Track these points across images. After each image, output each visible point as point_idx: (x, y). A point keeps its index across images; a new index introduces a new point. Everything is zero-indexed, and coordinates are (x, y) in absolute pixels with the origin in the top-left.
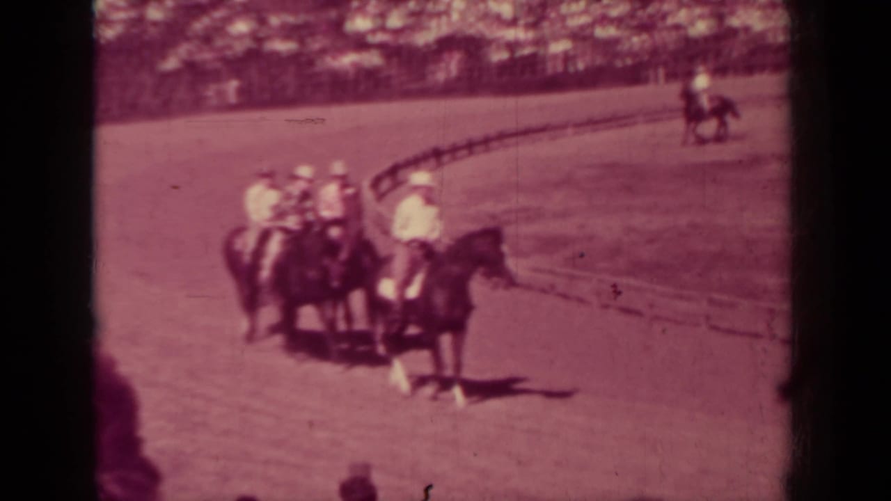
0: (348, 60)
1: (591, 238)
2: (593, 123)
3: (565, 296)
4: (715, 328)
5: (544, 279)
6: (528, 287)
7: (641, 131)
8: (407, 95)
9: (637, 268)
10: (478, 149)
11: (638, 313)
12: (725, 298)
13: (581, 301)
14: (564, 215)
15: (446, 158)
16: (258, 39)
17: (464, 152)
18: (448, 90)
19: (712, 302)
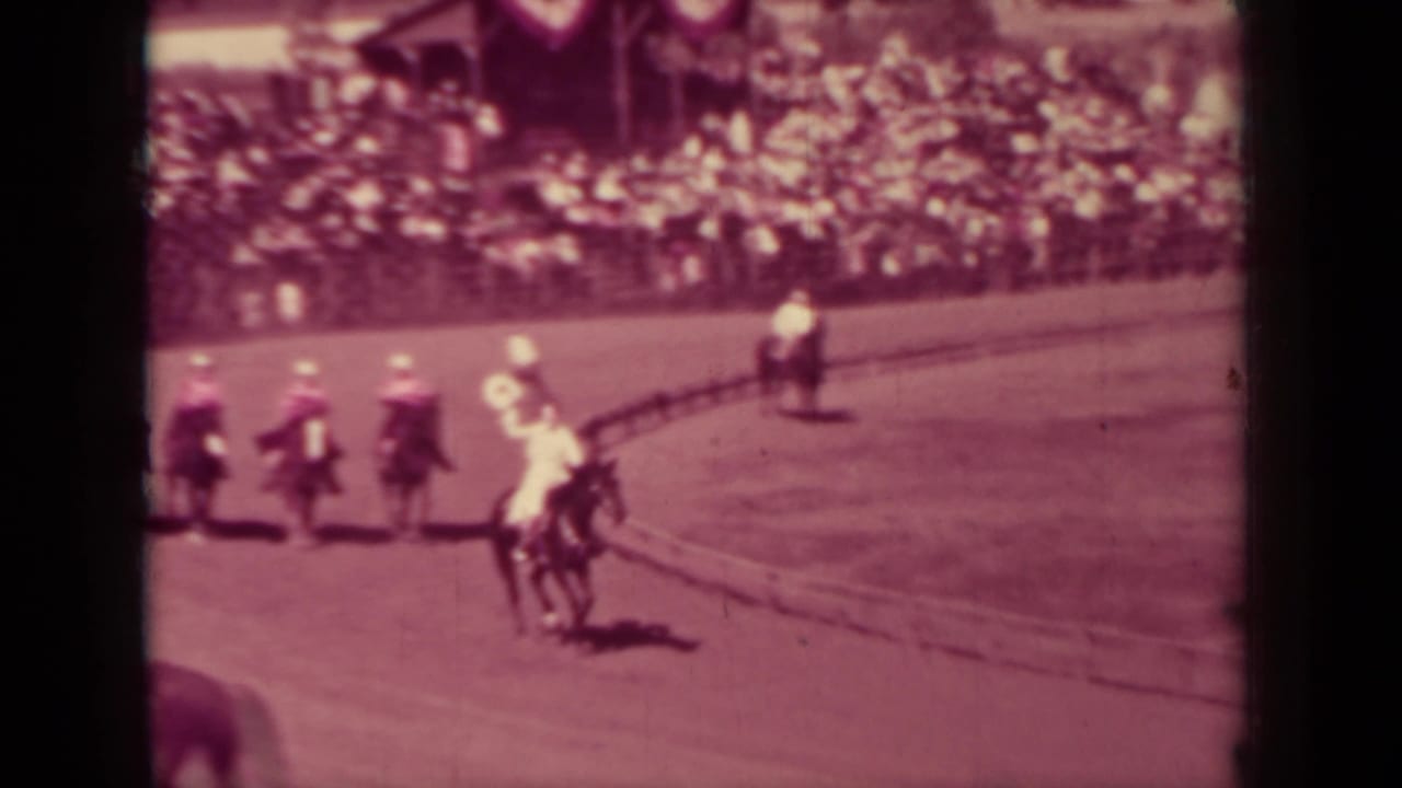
0: (526, 252)
1: (905, 537)
2: (907, 355)
3: (862, 630)
4: (1098, 681)
5: (829, 601)
6: (802, 614)
7: (984, 369)
8: (616, 308)
9: (977, 586)
10: (728, 394)
11: (974, 656)
12: (1112, 631)
13: (887, 636)
14: (860, 501)
15: (675, 410)
16: (386, 216)
17: (703, 401)
18: (684, 301)
19: (1093, 639)
